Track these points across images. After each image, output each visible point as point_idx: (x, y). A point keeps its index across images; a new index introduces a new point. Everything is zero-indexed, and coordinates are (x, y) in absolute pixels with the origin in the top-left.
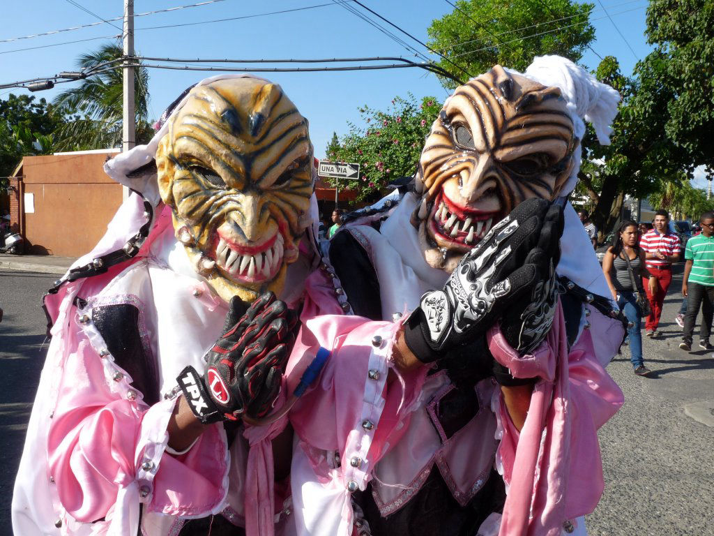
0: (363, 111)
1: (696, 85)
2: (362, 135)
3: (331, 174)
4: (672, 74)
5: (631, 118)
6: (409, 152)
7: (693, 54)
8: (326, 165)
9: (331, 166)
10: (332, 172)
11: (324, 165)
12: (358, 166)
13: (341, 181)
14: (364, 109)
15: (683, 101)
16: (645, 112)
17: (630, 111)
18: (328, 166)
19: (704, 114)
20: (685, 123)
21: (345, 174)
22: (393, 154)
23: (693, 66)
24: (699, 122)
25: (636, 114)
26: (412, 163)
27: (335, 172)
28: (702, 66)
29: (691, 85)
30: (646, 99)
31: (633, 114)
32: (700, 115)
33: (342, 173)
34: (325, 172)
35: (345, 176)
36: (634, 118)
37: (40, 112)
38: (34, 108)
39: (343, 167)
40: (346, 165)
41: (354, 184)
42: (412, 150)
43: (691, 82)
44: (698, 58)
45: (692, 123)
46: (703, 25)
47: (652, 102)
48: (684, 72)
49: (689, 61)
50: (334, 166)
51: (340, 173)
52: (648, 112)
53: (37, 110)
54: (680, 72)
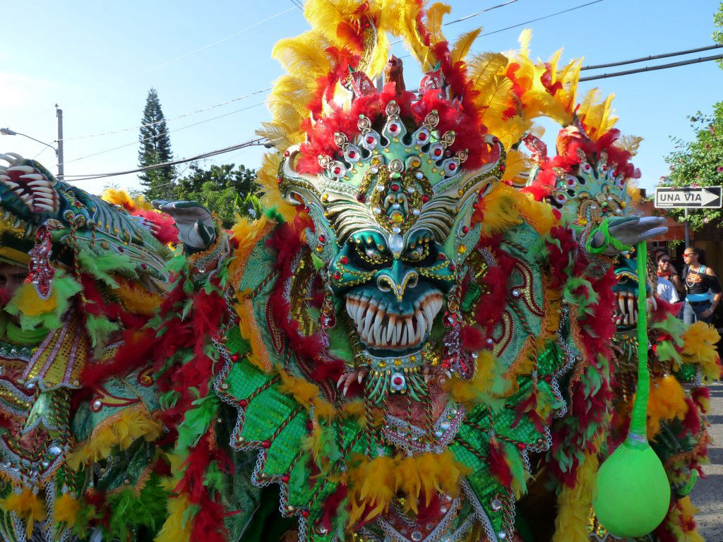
0: (694, 119)
3: (675, 205)
8: (667, 193)
9: (675, 193)
10: (677, 202)
11: (663, 193)
12: (719, 189)
13: (692, 212)
14: (696, 117)
18: (670, 193)
21: (698, 201)
27: (683, 200)
33: (694, 202)
34: (666, 201)
35: (699, 205)
37: (239, 179)
38: (234, 176)
39: (696, 193)
40: (700, 190)
41: (714, 215)
50: (681, 194)
51: (690, 201)
53: (237, 177)
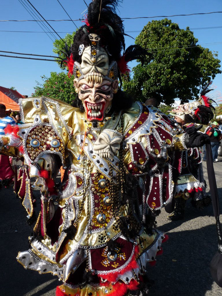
1: (156, 78)
2: (42, 87)
4: (148, 74)
5: (132, 87)
6: (69, 96)
7: (155, 68)
15: (148, 83)
16: (136, 85)
17: (132, 85)
19: (155, 88)
20: (149, 91)
22: (63, 96)
23: (155, 72)
24: (153, 90)
25: (134, 86)
26: (70, 100)
28: (158, 72)
29: (154, 78)
30: (136, 81)
31: (133, 86)
32: (153, 88)
36: (133, 87)
42: (70, 95)
43: (154, 77)
44: (156, 70)
45: (151, 91)
46: (157, 58)
47: (138, 82)
48: (152, 74)
49: (154, 70)
52: (137, 85)
54: (150, 74)
